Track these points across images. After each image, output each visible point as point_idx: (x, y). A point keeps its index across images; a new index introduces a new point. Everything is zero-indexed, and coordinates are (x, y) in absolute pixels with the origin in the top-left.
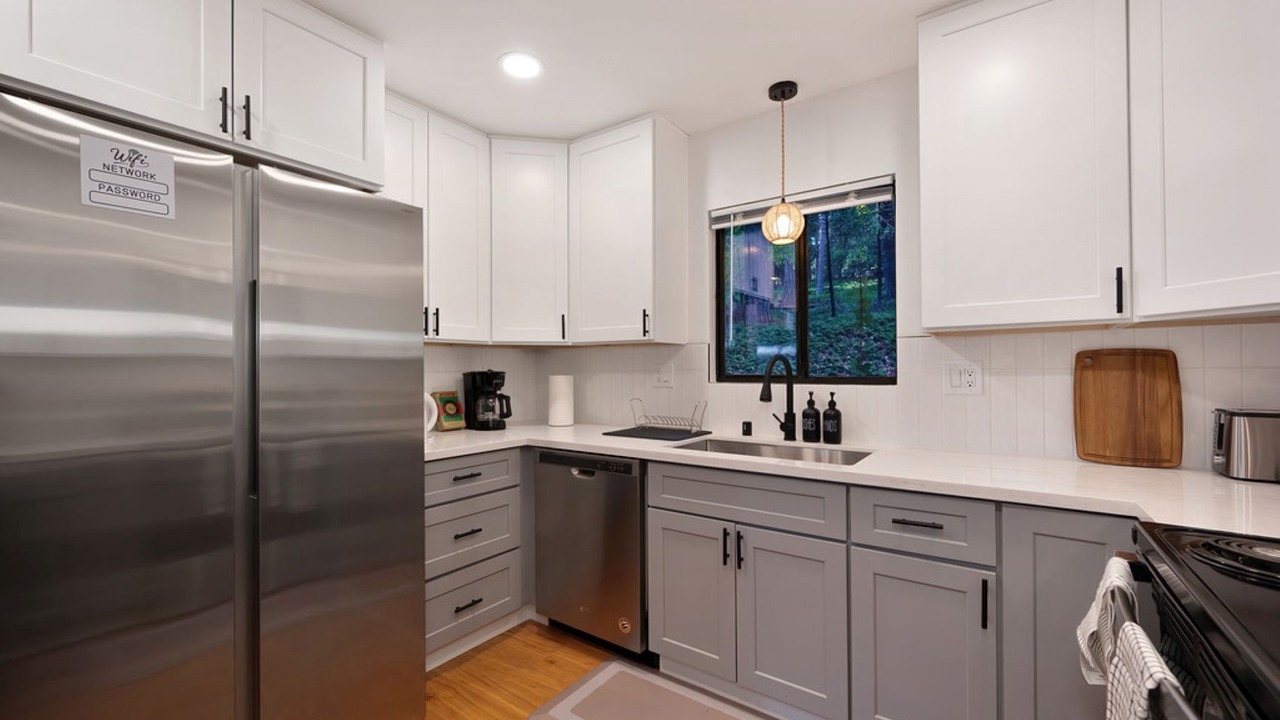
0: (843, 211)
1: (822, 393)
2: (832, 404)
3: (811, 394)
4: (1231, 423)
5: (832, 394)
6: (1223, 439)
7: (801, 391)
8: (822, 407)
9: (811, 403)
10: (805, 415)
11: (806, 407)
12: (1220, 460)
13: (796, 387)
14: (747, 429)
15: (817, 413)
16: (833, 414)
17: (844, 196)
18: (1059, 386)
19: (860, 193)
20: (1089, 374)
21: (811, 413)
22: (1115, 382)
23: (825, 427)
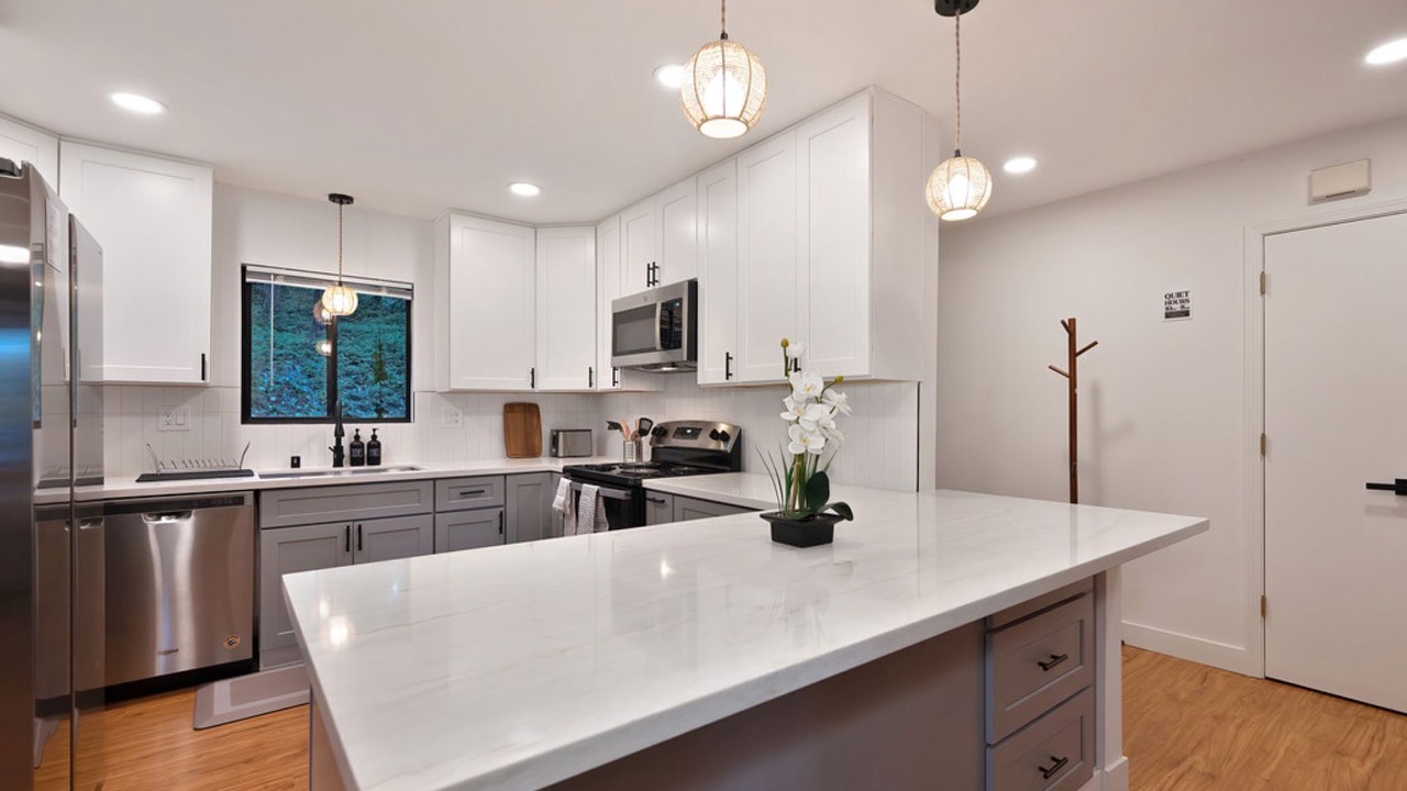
0: (376, 297)
1: (366, 431)
2: (374, 437)
3: (357, 430)
4: (558, 435)
5: (374, 430)
6: (555, 441)
7: (349, 428)
8: (366, 438)
9: (357, 437)
10: (352, 446)
11: (353, 440)
12: (554, 450)
13: (345, 426)
14: (296, 462)
15: (363, 445)
16: (375, 444)
17: (378, 288)
18: (497, 421)
19: (390, 289)
20: (510, 415)
21: (357, 443)
22: (519, 417)
23: (368, 454)
